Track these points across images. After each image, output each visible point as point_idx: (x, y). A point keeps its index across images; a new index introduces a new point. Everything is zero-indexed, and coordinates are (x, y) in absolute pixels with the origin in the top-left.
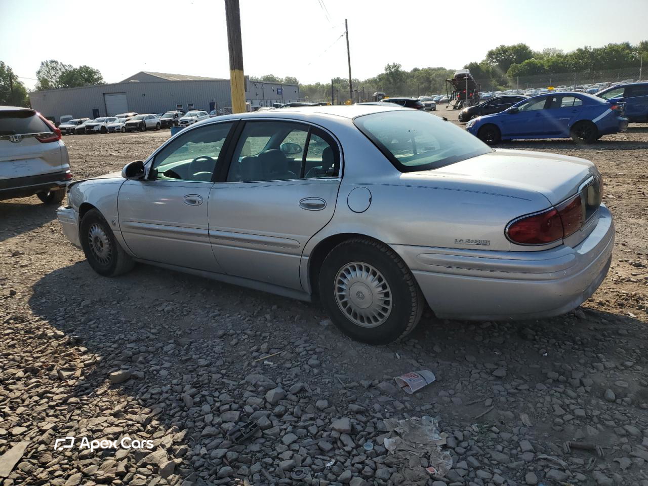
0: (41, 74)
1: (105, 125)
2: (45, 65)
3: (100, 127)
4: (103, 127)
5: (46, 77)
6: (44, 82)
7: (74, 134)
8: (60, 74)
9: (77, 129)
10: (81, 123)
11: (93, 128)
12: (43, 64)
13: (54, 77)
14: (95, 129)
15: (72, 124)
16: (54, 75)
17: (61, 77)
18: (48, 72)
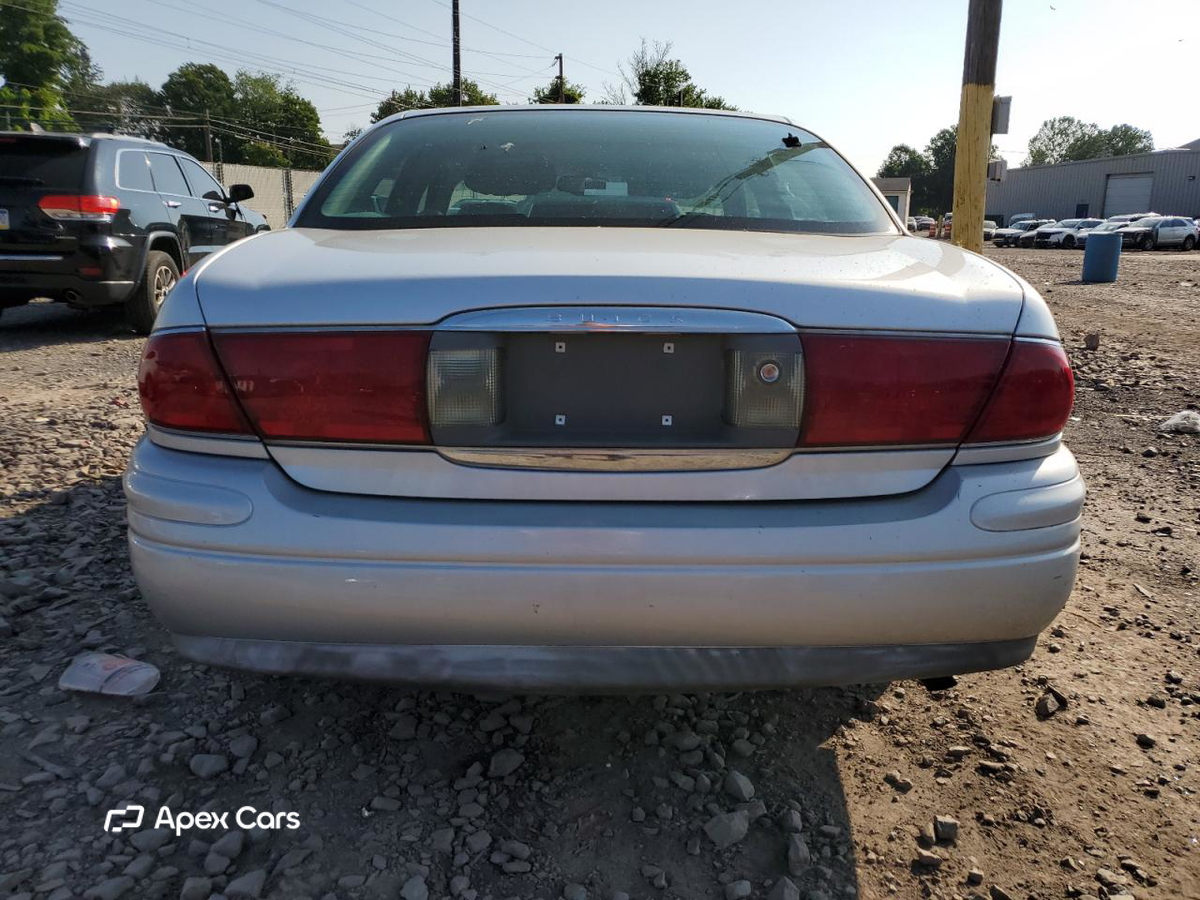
0: (1038, 144)
1: (1074, 234)
2: (1049, 126)
3: (1061, 238)
4: (1070, 237)
5: (1044, 148)
6: (1038, 156)
7: (1017, 247)
8: (1072, 141)
9: (1023, 238)
10: (1035, 226)
11: (1048, 238)
12: (1046, 125)
13: (1057, 148)
14: (1053, 239)
15: (1020, 229)
16: (1060, 145)
17: (1072, 148)
18: (1050, 140)
